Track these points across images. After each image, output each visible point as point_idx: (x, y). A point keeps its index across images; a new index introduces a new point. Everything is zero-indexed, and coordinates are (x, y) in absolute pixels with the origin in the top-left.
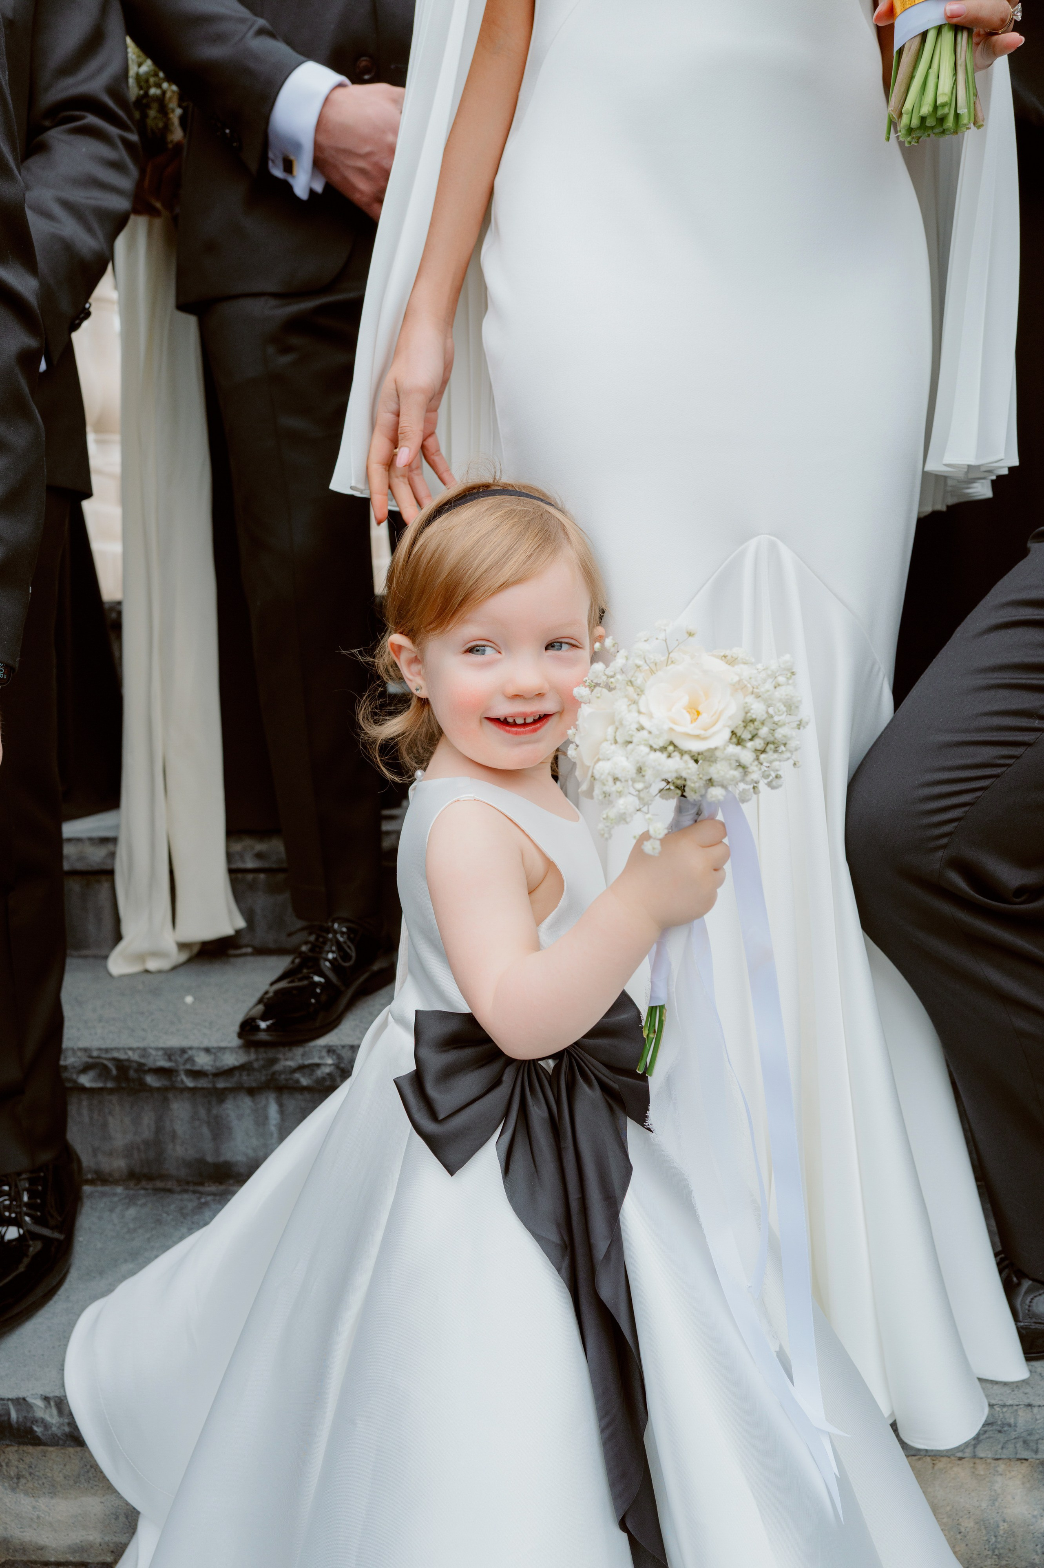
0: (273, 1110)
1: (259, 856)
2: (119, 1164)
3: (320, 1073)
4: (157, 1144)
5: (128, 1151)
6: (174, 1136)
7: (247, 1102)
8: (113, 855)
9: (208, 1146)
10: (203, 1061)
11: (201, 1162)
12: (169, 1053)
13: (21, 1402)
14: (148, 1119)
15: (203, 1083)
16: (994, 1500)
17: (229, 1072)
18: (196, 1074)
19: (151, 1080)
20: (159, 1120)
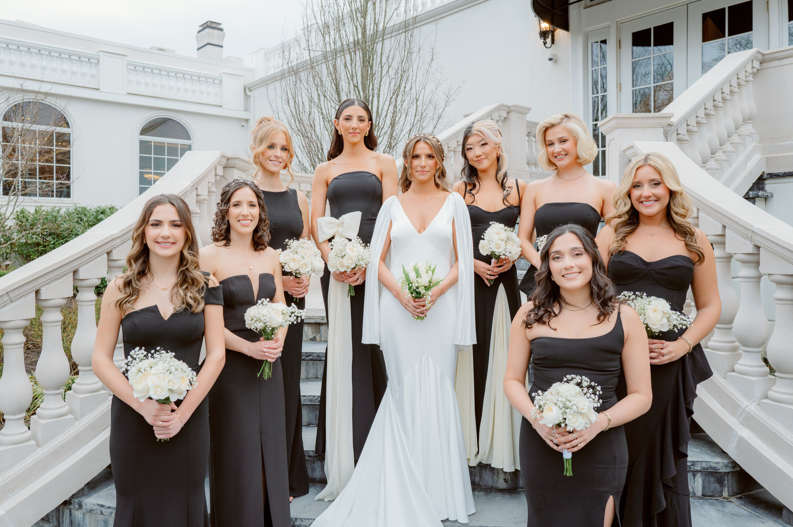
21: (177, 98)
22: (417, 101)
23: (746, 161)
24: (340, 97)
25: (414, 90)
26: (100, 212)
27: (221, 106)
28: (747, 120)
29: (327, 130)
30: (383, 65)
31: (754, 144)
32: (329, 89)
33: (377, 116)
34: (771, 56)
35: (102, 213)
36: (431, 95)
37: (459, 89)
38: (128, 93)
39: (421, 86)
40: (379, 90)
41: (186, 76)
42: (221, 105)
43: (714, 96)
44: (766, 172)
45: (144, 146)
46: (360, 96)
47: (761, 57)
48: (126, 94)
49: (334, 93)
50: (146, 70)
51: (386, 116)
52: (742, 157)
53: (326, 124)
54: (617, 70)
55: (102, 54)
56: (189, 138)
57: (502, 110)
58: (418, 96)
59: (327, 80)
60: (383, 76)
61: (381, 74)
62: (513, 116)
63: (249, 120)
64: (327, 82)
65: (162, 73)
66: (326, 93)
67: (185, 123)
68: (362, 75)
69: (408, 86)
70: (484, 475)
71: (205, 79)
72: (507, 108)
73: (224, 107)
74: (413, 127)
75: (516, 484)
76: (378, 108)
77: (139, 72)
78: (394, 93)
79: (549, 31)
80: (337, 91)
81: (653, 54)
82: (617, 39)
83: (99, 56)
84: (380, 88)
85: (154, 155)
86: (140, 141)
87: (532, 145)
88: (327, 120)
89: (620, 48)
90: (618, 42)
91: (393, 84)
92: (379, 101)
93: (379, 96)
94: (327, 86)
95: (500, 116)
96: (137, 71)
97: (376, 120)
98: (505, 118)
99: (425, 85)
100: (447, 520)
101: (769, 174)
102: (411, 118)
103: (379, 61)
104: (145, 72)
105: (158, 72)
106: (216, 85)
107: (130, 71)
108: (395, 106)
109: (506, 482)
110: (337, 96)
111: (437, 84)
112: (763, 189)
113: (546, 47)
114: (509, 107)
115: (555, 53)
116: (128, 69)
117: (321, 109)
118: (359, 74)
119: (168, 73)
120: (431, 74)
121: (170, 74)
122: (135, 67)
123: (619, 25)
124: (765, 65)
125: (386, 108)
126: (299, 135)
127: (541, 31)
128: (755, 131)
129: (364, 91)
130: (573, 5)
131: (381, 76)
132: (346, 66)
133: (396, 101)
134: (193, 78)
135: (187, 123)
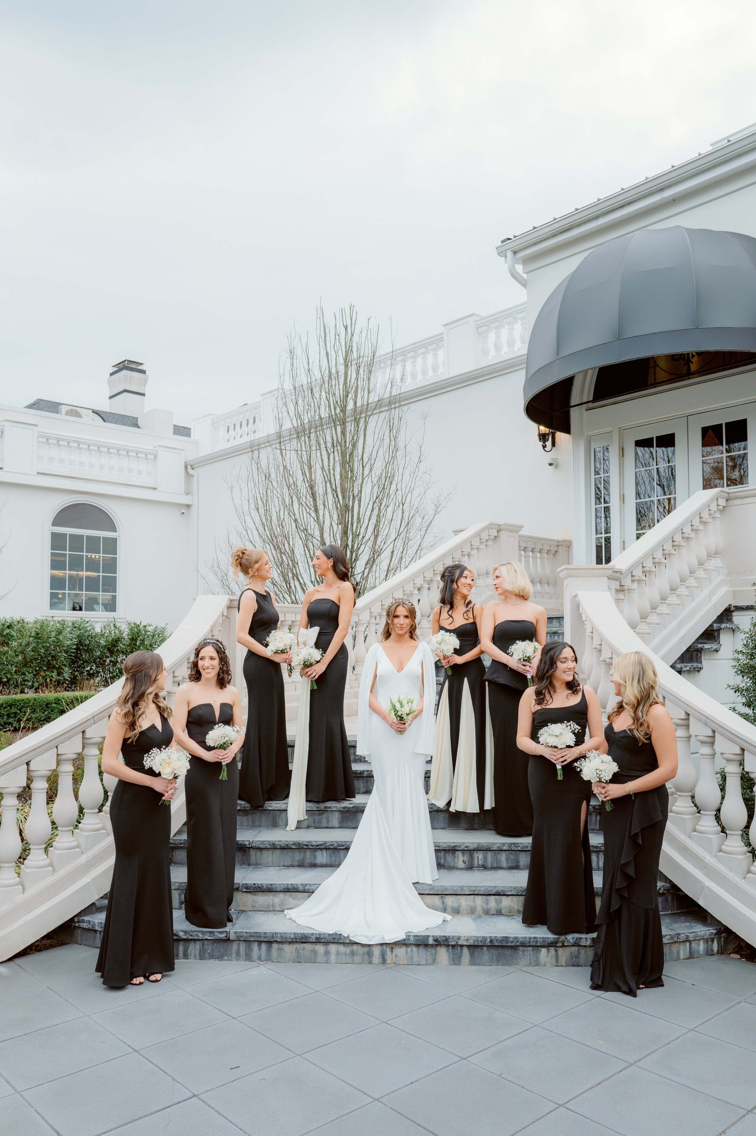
0: (325, 853)
1: (317, 807)
2: (296, 863)
3: (334, 846)
4: (303, 860)
5: (298, 861)
6: (307, 858)
7: (320, 852)
8: (287, 806)
9: (313, 860)
10: (314, 843)
11: (311, 863)
12: (308, 842)
13: (297, 885)
14: (302, 855)
15: (314, 847)
16: (434, 902)
17: (318, 845)
18: (312, 846)
19: (305, 847)
20: (304, 855)
21: (100, 479)
22: (403, 505)
23: (710, 596)
24: (316, 503)
25: (400, 491)
26: (6, 626)
27: (155, 489)
28: (716, 554)
29: (301, 538)
30: (364, 465)
31: (721, 577)
32: (304, 494)
33: (357, 523)
34: (735, 494)
35: (8, 627)
36: (420, 498)
37: (450, 496)
38: (38, 473)
39: (407, 491)
40: (360, 492)
41: (111, 450)
42: (156, 486)
43: (672, 537)
44: (733, 605)
45: (57, 541)
46: (338, 499)
47: (726, 495)
48: (36, 474)
49: (308, 496)
50: (61, 442)
51: (367, 527)
52: (706, 591)
53: (300, 534)
54: (620, 480)
55: (7, 424)
56: (115, 530)
57: (491, 528)
58: (404, 500)
59: (302, 485)
60: (364, 477)
61: (363, 475)
62: (503, 534)
63: (191, 505)
64: (302, 488)
65: (81, 446)
66: (301, 500)
67: (110, 510)
68: (341, 475)
69: (393, 487)
70: (447, 858)
71: (135, 454)
72: (497, 527)
73: (159, 489)
74: (398, 536)
75: (472, 865)
76: (359, 514)
77: (52, 446)
78: (377, 498)
79: (548, 434)
80: (312, 493)
81: (657, 465)
82: (619, 447)
83: (4, 426)
84: (361, 491)
85: (69, 551)
86: (52, 533)
87: (529, 561)
88: (302, 528)
89: (623, 456)
90: (621, 451)
91: (376, 487)
92: (360, 506)
93: (360, 500)
94: (302, 491)
95: (489, 535)
96: (49, 444)
97: (357, 527)
98: (495, 537)
99: (411, 489)
100: (418, 883)
101: (735, 606)
102: (396, 523)
103: (360, 457)
104: (60, 445)
105: (76, 445)
106: (150, 461)
107: (42, 444)
108: (378, 516)
109: (464, 863)
110: (311, 499)
111: (426, 487)
112: (730, 620)
113: (546, 451)
114: (499, 525)
115: (555, 457)
116: (39, 442)
117: (294, 514)
118: (338, 477)
119: (89, 446)
120: (418, 478)
121: (91, 447)
122: (47, 440)
123: (621, 432)
124: (731, 502)
125: (368, 513)
126: (268, 544)
127: (539, 434)
128: (722, 565)
129: (344, 497)
130: (574, 408)
131: (363, 477)
132: (323, 468)
133: (380, 508)
134: (120, 452)
135: (111, 509)
